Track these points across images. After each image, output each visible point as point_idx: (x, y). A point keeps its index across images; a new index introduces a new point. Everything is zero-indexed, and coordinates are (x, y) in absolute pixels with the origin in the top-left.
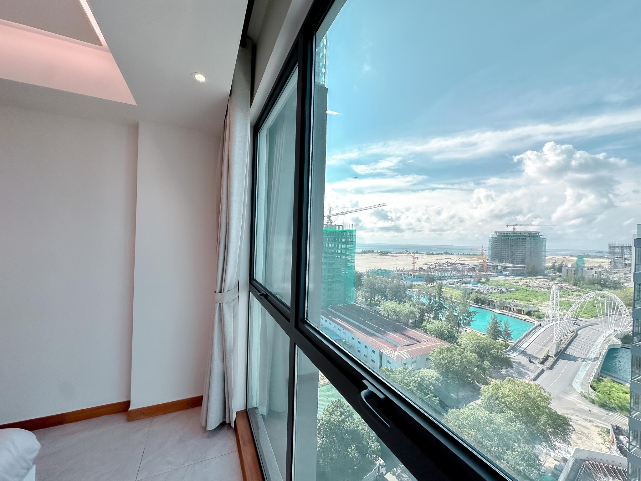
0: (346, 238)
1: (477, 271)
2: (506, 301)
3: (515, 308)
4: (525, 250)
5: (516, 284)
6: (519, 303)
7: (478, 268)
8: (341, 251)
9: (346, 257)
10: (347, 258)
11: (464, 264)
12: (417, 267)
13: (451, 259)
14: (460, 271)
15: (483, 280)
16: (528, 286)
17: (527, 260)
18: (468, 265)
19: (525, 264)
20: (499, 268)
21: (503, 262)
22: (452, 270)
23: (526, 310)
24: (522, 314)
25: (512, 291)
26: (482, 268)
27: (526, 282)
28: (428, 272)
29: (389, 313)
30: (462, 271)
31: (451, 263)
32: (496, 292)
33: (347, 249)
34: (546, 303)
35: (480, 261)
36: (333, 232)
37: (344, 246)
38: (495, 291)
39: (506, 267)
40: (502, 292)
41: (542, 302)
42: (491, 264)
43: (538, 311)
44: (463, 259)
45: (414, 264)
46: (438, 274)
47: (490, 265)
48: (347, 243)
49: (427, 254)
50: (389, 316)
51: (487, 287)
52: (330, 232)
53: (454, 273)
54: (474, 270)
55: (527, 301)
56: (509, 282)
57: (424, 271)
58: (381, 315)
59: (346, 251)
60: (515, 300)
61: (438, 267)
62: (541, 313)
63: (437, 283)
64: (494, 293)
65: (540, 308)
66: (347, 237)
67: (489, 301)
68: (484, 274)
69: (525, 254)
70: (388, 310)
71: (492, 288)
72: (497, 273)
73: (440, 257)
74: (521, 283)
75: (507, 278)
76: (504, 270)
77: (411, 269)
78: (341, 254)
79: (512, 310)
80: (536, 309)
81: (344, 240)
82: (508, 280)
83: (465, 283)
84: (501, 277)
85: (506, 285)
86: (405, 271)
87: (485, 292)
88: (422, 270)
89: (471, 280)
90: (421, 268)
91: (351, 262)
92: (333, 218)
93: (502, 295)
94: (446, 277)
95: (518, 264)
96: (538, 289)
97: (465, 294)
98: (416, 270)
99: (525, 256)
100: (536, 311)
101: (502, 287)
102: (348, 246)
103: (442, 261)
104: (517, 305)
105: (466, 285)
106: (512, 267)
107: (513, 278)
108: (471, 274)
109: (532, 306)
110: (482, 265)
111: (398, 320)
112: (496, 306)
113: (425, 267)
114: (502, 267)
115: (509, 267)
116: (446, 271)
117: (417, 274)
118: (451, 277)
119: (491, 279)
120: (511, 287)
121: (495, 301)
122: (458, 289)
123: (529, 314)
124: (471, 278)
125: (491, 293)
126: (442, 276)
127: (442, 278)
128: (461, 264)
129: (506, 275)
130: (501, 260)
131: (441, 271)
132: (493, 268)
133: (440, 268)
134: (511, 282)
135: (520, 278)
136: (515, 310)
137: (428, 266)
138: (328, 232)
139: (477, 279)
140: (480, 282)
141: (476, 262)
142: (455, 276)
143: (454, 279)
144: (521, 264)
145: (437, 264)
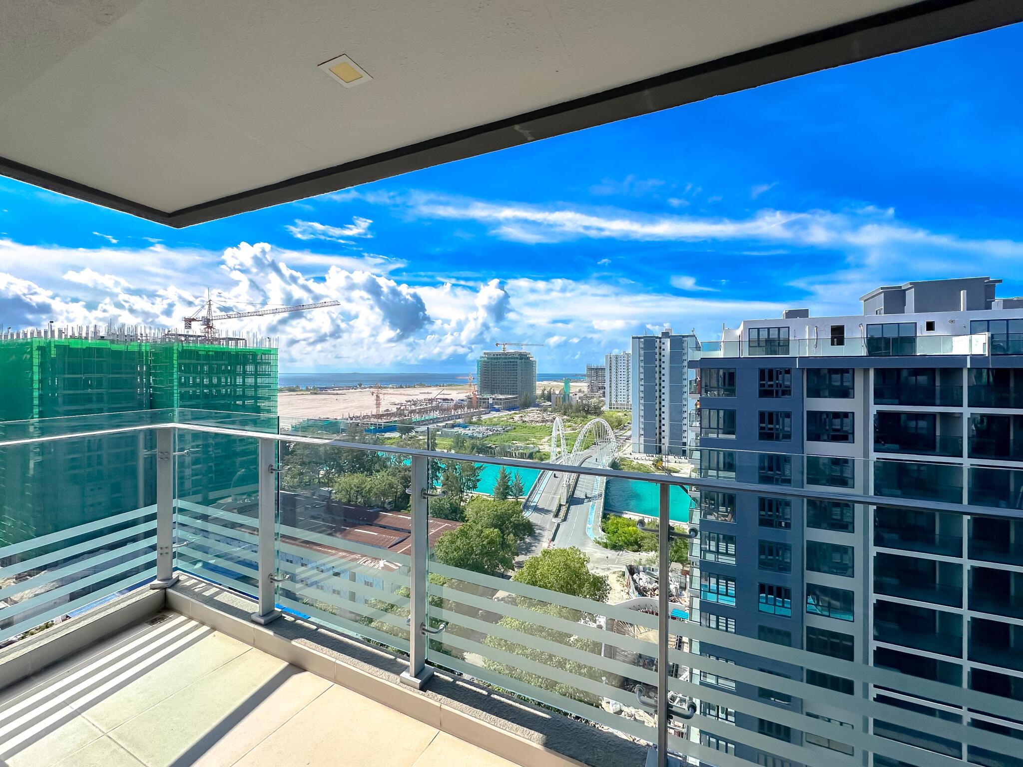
0: (256, 364)
1: (466, 408)
2: (506, 444)
3: (517, 452)
4: (516, 375)
5: (511, 420)
6: (518, 445)
7: (466, 403)
8: (244, 391)
9: (256, 402)
10: (258, 404)
11: (447, 399)
12: (382, 410)
13: (428, 393)
14: (445, 410)
15: (474, 419)
16: (523, 422)
17: (519, 389)
18: (452, 400)
19: (517, 394)
20: (491, 401)
21: (495, 394)
22: (434, 409)
23: (528, 452)
24: (524, 458)
25: (509, 430)
26: (471, 402)
27: (521, 417)
28: (400, 415)
29: (350, 496)
30: (448, 409)
31: (429, 400)
32: (493, 435)
33: (259, 387)
34: (544, 440)
35: (467, 394)
36: (223, 353)
37: (250, 381)
38: (491, 433)
39: (498, 399)
40: (498, 434)
41: (540, 439)
42: (480, 397)
43: (539, 452)
44: (445, 392)
45: (378, 405)
46: (416, 418)
47: (480, 399)
48: (256, 375)
49: (393, 388)
50: (349, 501)
51: (481, 428)
52: (216, 352)
53: (436, 414)
54: (461, 407)
55: (526, 440)
56: (503, 419)
57: (393, 415)
58: (336, 502)
59: (256, 391)
60: (514, 442)
61: (413, 407)
62: (542, 454)
63: (416, 432)
64: (490, 435)
65: (541, 447)
66: (259, 363)
67: (488, 447)
68: (475, 411)
69: (517, 381)
70: (349, 490)
71: (487, 429)
72: (488, 408)
73: (412, 392)
74: (517, 418)
75: (501, 414)
76: (496, 403)
77: (374, 413)
78: (244, 397)
79: (514, 455)
80: (537, 449)
81: (250, 368)
82: (502, 417)
83: (453, 426)
84: (494, 414)
85: (502, 423)
86: (364, 417)
87: (481, 436)
88: (390, 414)
89: (460, 421)
90: (387, 410)
91: (269, 411)
92: (216, 324)
93: (499, 437)
94: (427, 420)
95: (511, 394)
96: (533, 425)
97: (457, 443)
98: (383, 415)
99: (516, 383)
100: (537, 452)
101: (498, 426)
102: (259, 380)
103: (417, 397)
104: (517, 447)
105: (456, 429)
106: (504, 399)
107: (507, 414)
108: (459, 413)
109: (532, 446)
110: (470, 398)
111: (368, 504)
112: (496, 454)
113: (394, 409)
114: (494, 399)
115: (501, 399)
116: (426, 411)
117: (385, 421)
118: (434, 421)
119: (484, 417)
120: (507, 425)
121: (494, 446)
122: (447, 437)
123: (531, 456)
124: (459, 418)
125: (487, 436)
126: (422, 419)
127: (421, 423)
128: (444, 400)
129: (498, 410)
130: (491, 391)
131: (420, 412)
132: (484, 403)
133: (417, 408)
134: (506, 419)
135: (513, 412)
136: (517, 454)
137: (399, 407)
138: (211, 353)
139: (467, 420)
140: (471, 423)
141: (463, 396)
142: (439, 418)
143: (438, 422)
144: (513, 394)
145: (410, 401)
